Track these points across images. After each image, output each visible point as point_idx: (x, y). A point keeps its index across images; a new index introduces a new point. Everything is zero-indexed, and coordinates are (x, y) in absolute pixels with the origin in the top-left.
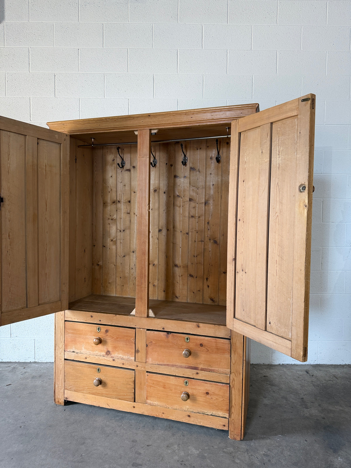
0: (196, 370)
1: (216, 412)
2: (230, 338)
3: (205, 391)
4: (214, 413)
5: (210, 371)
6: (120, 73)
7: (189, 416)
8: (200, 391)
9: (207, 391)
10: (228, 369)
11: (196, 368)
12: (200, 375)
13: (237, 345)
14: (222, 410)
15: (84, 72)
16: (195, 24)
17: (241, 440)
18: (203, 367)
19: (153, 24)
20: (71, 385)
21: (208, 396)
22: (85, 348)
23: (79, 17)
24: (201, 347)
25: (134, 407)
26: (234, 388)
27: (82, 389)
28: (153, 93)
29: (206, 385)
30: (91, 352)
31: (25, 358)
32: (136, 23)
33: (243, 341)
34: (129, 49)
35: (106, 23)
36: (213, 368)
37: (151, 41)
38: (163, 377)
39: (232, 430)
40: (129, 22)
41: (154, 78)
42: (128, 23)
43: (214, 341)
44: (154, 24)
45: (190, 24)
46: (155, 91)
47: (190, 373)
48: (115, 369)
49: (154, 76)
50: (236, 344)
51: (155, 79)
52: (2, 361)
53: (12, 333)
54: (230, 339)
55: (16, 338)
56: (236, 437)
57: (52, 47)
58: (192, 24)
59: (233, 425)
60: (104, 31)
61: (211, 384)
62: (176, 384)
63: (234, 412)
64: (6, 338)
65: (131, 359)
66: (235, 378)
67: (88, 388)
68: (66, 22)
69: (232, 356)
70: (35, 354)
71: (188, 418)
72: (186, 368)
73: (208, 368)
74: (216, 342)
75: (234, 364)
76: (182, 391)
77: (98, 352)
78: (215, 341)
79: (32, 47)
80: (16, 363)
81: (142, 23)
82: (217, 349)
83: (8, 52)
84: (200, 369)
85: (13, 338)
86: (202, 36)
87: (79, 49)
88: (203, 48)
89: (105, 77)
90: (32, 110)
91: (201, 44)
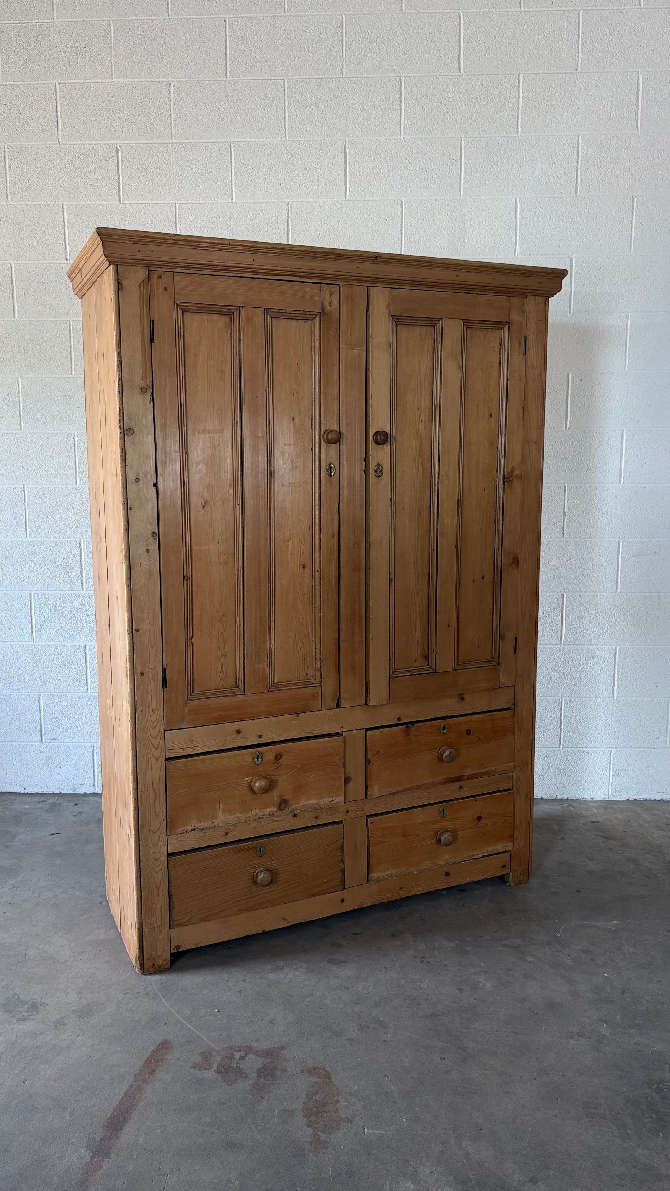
6: (268, 140)
15: (183, 141)
16: (442, 13)
19: (344, 16)
23: (170, 4)
28: (344, 187)
31: (74, 786)
32: (302, 16)
34: (286, 81)
35: (232, 16)
37: (338, 57)
40: (287, 14)
41: (345, 151)
42: (284, 14)
44: (345, 15)
45: (431, 13)
46: (348, 182)
49: (347, 146)
51: (348, 152)
52: (26, 792)
53: (43, 733)
55: (53, 744)
57: (110, 80)
58: (436, 13)
60: (228, 38)
64: (33, 743)
68: (138, 18)
70: (94, 776)
79: (63, 81)
80: (54, 794)
81: (317, 13)
83: (9, 95)
85: (45, 743)
86: (460, 42)
87: (172, 85)
88: (462, 71)
89: (233, 152)
90: (69, 233)
91: (458, 62)
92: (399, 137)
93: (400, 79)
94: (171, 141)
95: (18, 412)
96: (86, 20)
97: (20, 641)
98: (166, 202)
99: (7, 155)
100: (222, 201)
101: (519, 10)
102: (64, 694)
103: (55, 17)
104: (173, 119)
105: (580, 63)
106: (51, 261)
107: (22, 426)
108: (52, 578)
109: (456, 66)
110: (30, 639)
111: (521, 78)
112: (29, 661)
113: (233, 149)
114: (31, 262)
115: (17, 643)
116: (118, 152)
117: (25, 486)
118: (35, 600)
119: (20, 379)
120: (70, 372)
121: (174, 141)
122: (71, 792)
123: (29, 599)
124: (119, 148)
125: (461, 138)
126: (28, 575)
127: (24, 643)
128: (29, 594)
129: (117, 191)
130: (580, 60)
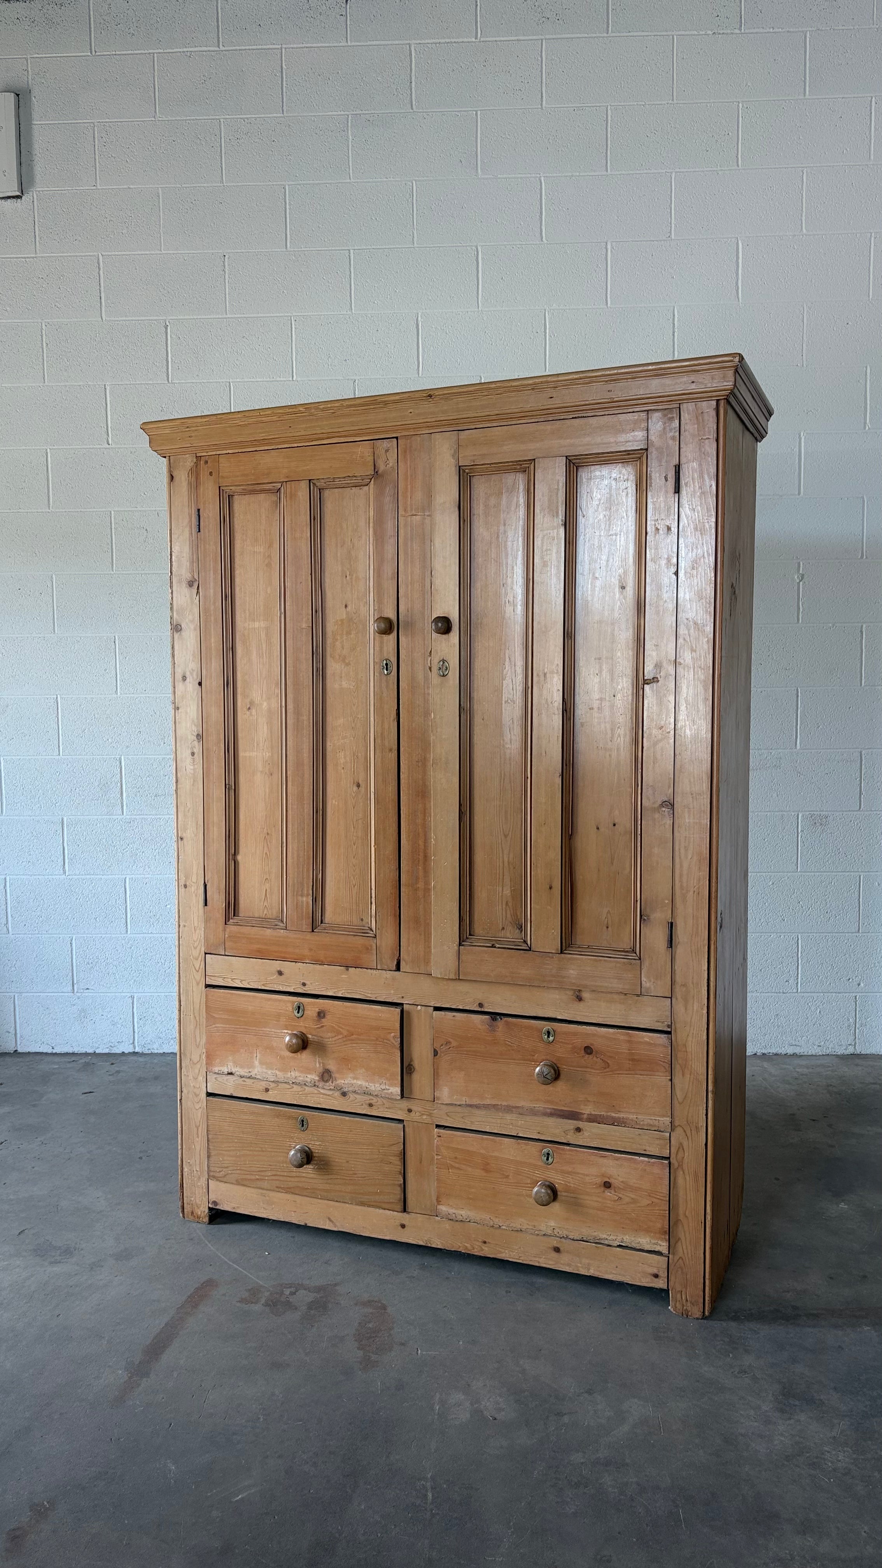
0: (575, 1122)
1: (633, 1239)
2: (669, 1030)
3: (599, 1180)
4: (628, 1239)
5: (615, 1122)
6: (333, 313)
7: (557, 1250)
8: (587, 1178)
9: (608, 1180)
10: (663, 1116)
11: (573, 1116)
12: (586, 1134)
13: (689, 1049)
14: (647, 1231)
16: (521, 178)
17: (704, 1317)
18: (593, 1113)
19: (414, 182)
20: (226, 1165)
21: (608, 1193)
22: (261, 1063)
23: (224, 171)
24: (587, 1056)
25: (403, 1226)
26: (682, 1169)
27: (257, 1177)
28: (416, 363)
29: (605, 1161)
30: (278, 1072)
31: (111, 1044)
32: (369, 182)
33: (705, 1037)
34: (352, 251)
35: (293, 183)
36: (621, 1115)
37: (409, 226)
38: (482, 1139)
39: (678, 1288)
40: (352, 180)
41: (418, 325)
42: (349, 181)
43: (622, 1037)
44: (416, 181)
45: (509, 178)
46: (421, 357)
47: (557, 1129)
48: (347, 1118)
49: (419, 318)
50: (685, 1046)
51: (420, 325)
52: (54, 1052)
53: (75, 982)
54: (669, 1033)
55: (87, 994)
56: (689, 1309)
57: (158, 252)
58: (515, 178)
59: (680, 1272)
60: (288, 207)
61: (617, 1159)
62: (518, 1159)
63: (683, 1238)
64: (62, 994)
65: (390, 1091)
66: (685, 1144)
67: (274, 1173)
68: (189, 186)
69: (675, 1080)
70: (134, 1032)
71: (554, 1255)
72: (545, 1114)
73: (609, 1114)
74: (629, 1042)
75: (680, 1104)
76: (534, 1178)
77: (297, 1074)
78: (626, 1038)
79: (107, 253)
80: (86, 1054)
81: (385, 179)
82: (633, 1060)
83: (47, 268)
84: (585, 1116)
85: (78, 994)
86: (541, 208)
87: (227, 257)
88: (544, 239)
89: (293, 326)
90: (111, 416)
91: (539, 230)
92: (476, 310)
93: (477, 249)
94: (225, 316)
95: (52, 613)
96: (132, 187)
97: (50, 873)
98: (220, 380)
99: (44, 332)
100: (282, 379)
101: (605, 173)
102: (100, 935)
103: (98, 185)
104: (227, 293)
105: (673, 229)
106: (91, 446)
107: (56, 629)
108: (88, 801)
109: (538, 235)
110: (62, 871)
111: (609, 247)
112: (60, 898)
113: (293, 323)
114: (68, 447)
115: (46, 877)
116: (166, 329)
117: (59, 696)
118: (68, 826)
119: (54, 576)
120: (111, 568)
121: (229, 316)
122: (106, 1051)
123: (61, 826)
124: (168, 324)
125: (545, 310)
126: (60, 798)
127: (54, 877)
128: (61, 820)
129: (165, 370)
130: (673, 226)
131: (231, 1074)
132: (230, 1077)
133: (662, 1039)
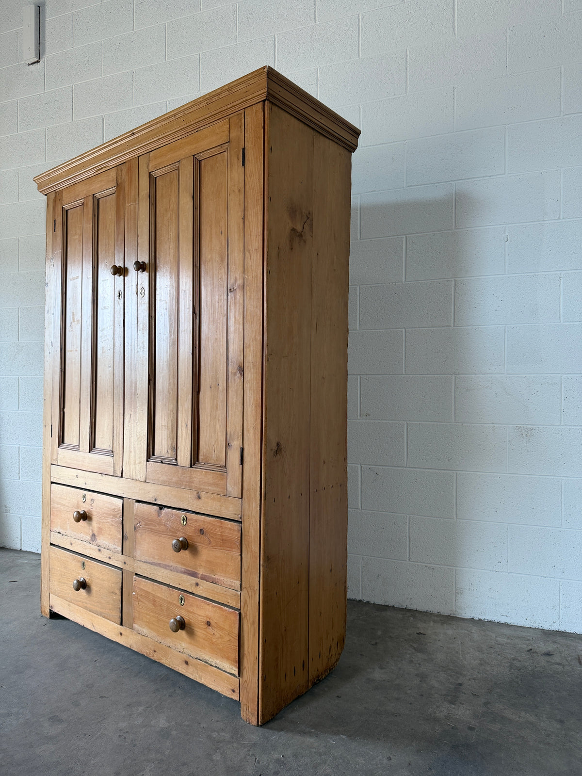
0: (196, 579)
1: (221, 663)
2: (241, 520)
3: (205, 620)
5: (213, 581)
7: (187, 663)
8: (199, 617)
9: (208, 620)
10: (237, 580)
11: (194, 574)
12: (201, 588)
13: (250, 535)
14: (228, 658)
17: (258, 725)
18: (204, 574)
20: (55, 586)
21: (210, 629)
22: (70, 528)
24: (201, 535)
25: (121, 634)
26: (247, 618)
29: (207, 607)
30: (76, 534)
33: (258, 527)
36: (217, 577)
38: (154, 585)
39: (245, 703)
43: (218, 524)
47: (187, 583)
48: (100, 564)
50: (248, 532)
54: (241, 522)
56: (250, 718)
59: (245, 691)
61: (214, 607)
62: (169, 600)
63: (247, 667)
65: (117, 549)
66: (248, 600)
69: (243, 556)
71: (185, 666)
72: (181, 572)
73: (211, 575)
74: (221, 527)
75: (246, 572)
76: (176, 614)
77: (83, 535)
78: (219, 524)
79: (76, 83)
82: (222, 540)
84: (200, 576)
87: (134, 72)
96: (90, 43)
99: (46, 133)
116: (103, 120)
124: (104, 117)
131: (59, 533)
132: (59, 534)
133: (236, 526)
